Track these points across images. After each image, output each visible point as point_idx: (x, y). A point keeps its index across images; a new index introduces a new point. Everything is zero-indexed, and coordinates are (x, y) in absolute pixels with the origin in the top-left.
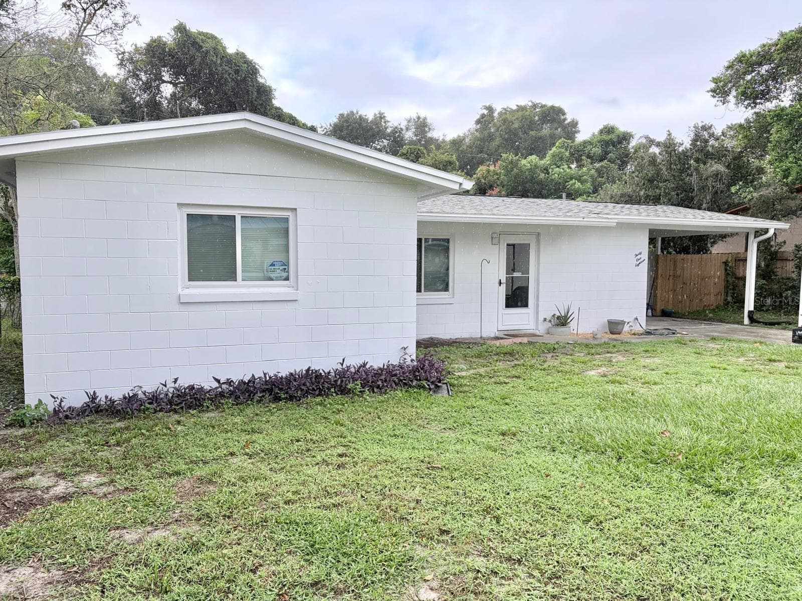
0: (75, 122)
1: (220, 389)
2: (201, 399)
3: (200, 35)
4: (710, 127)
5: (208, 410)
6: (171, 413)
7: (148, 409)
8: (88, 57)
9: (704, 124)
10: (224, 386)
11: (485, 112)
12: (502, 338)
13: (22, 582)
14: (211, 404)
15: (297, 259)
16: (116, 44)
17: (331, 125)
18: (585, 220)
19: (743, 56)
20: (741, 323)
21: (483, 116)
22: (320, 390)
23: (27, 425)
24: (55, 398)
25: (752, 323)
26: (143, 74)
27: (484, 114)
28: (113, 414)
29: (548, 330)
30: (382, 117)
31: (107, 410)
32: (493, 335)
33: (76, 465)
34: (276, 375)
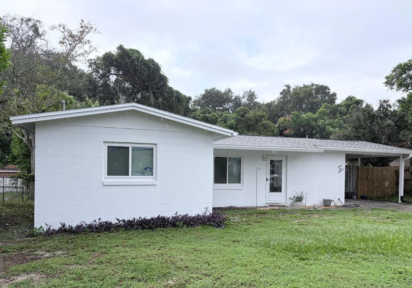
0: (63, 101)
1: (119, 224)
2: (110, 227)
3: (131, 50)
4: (388, 101)
5: (113, 232)
6: (97, 233)
7: (87, 231)
8: (73, 61)
9: (384, 99)
10: (121, 222)
11: (286, 88)
12: (267, 207)
13: (32, 277)
14: (114, 230)
15: (157, 166)
16: (85, 60)
17: (201, 95)
18: (307, 149)
19: (400, 66)
20: (397, 202)
21: (284, 90)
22: (164, 225)
23: (35, 236)
24: (47, 225)
25: (402, 202)
26: (101, 70)
27: (285, 89)
28: (71, 233)
29: (292, 204)
30: (229, 91)
31: (69, 231)
32: (263, 206)
33: (54, 248)
34: (144, 218)
